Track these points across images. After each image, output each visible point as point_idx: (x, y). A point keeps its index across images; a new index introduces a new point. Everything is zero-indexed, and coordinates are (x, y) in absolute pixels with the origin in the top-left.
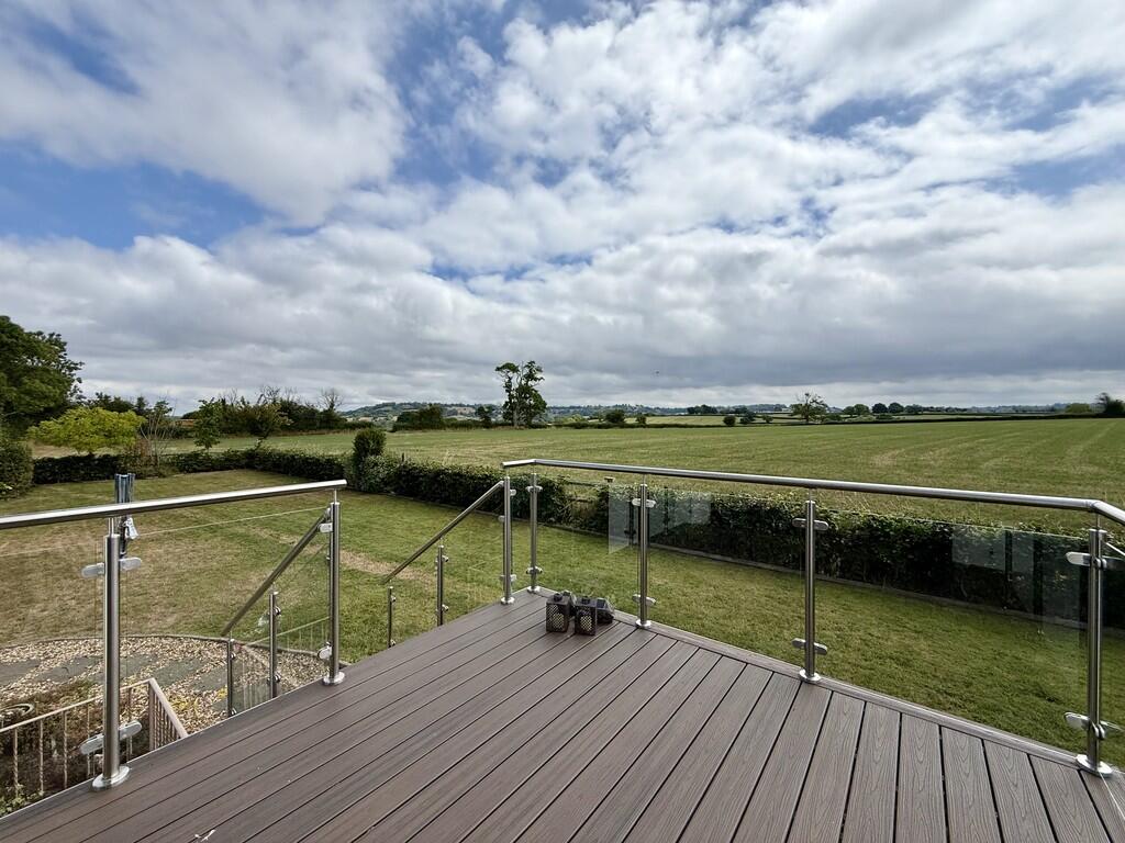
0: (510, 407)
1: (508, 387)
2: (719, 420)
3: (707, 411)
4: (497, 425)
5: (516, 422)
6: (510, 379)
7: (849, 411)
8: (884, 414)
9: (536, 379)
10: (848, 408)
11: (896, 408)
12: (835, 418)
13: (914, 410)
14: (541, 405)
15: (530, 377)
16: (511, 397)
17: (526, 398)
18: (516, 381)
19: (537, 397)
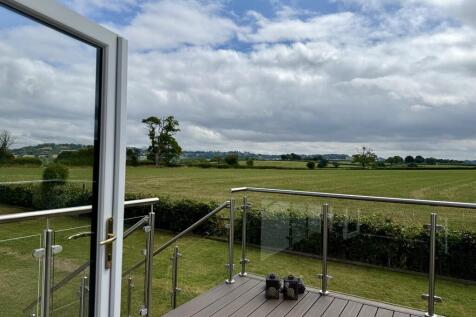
0: (153, 150)
1: (152, 135)
2: (304, 164)
3: (294, 157)
4: (143, 164)
5: (157, 162)
6: (154, 129)
7: (390, 160)
8: (413, 163)
9: (173, 130)
10: (390, 158)
11: (419, 159)
12: (381, 165)
13: (431, 161)
14: (177, 150)
15: (169, 128)
16: (154, 143)
17: (165, 144)
18: (158, 130)
19: (174, 143)
